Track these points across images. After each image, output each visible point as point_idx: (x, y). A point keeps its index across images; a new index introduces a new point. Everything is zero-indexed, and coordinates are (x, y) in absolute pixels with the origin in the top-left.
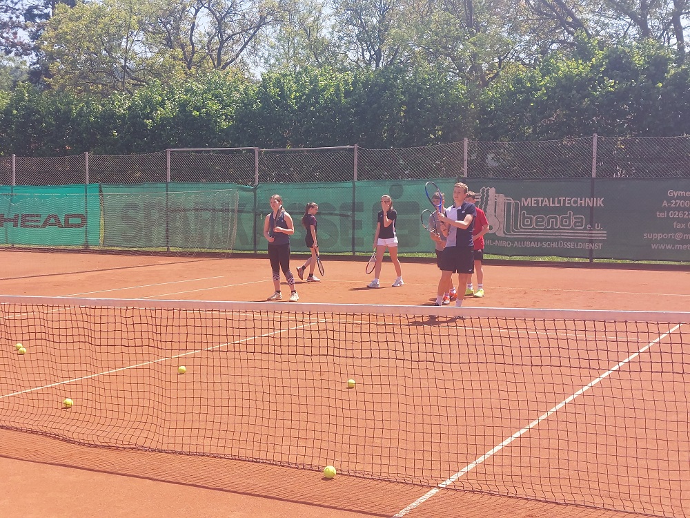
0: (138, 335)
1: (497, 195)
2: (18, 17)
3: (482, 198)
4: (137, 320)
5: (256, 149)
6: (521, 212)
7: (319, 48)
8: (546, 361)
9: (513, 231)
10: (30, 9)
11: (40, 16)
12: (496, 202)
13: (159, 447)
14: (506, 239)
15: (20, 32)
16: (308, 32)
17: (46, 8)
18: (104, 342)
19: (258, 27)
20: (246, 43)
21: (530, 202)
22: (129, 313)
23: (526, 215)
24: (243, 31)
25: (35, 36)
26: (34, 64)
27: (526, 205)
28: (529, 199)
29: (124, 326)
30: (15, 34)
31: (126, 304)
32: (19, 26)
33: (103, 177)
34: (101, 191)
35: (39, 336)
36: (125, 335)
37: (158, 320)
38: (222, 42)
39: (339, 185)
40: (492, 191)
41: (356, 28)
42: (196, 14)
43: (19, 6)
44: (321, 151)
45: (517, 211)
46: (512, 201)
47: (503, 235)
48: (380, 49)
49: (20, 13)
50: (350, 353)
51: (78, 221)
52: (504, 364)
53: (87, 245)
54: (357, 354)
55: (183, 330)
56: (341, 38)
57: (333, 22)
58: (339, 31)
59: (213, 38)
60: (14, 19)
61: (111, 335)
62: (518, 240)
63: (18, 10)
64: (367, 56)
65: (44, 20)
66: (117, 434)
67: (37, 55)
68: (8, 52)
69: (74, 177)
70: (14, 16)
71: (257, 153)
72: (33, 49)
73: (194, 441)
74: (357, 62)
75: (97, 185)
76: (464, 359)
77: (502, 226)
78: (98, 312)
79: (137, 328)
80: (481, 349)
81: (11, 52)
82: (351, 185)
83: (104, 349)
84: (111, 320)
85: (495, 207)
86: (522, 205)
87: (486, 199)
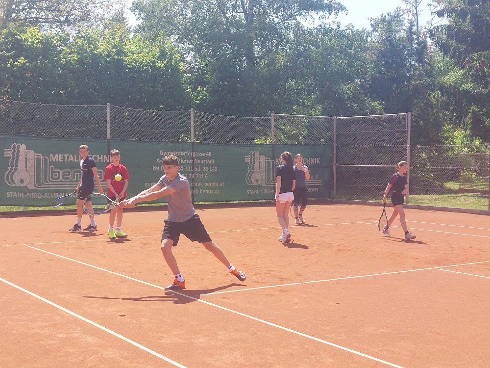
1: (27, 151)
3: (13, 154)
12: (26, 158)
14: (37, 192)
21: (58, 158)
23: (54, 170)
40: (23, 147)
45: (46, 165)
46: (42, 157)
47: (34, 188)
62: (48, 192)
77: (32, 179)
85: (26, 162)
86: (51, 160)
87: (16, 154)
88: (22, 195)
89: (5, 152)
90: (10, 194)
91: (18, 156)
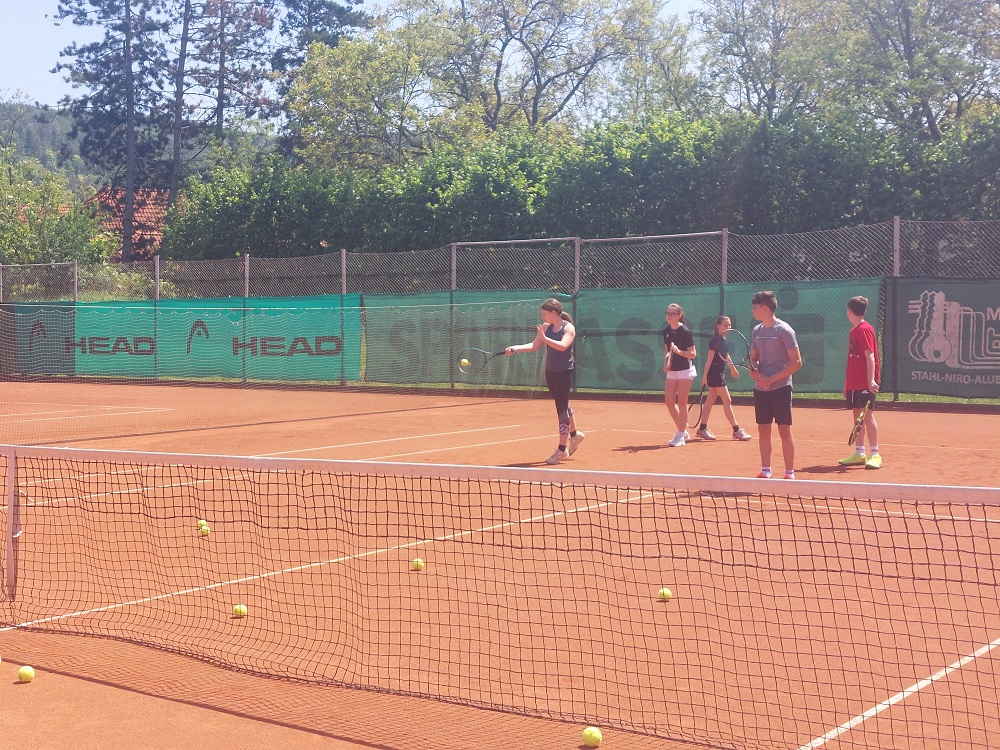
0: (320, 513)
1: (947, 303)
2: (263, 64)
3: (923, 309)
4: (318, 490)
5: (577, 240)
6: (986, 329)
7: (682, 91)
8: (937, 572)
9: (973, 358)
10: (279, 53)
11: (292, 62)
12: (945, 315)
13: (357, 681)
14: (963, 372)
15: (266, 84)
16: (665, 67)
17: (301, 50)
18: (273, 523)
19: (593, 63)
20: (576, 88)
22: (307, 481)
23: (994, 335)
24: (570, 70)
25: (283, 91)
26: (285, 128)
27: (994, 318)
29: (300, 499)
30: (259, 88)
31: (303, 466)
32: (264, 76)
33: (365, 284)
34: (362, 305)
35: (187, 512)
36: (302, 513)
37: (347, 491)
38: (539, 88)
39: (700, 290)
40: (939, 297)
41: (737, 58)
42: (502, 50)
43: (264, 49)
44: (675, 239)
45: (979, 327)
46: (972, 313)
47: (958, 366)
48: (774, 88)
49: (266, 59)
50: (625, 549)
51: (332, 346)
52: (869, 574)
53: (343, 380)
54: (637, 551)
55: (382, 507)
56: (714, 75)
57: (704, 52)
58: (712, 65)
59: (527, 83)
60: (258, 67)
61: (283, 512)
62: (982, 373)
63: (263, 54)
64: (755, 100)
65: (296, 68)
66: (298, 661)
67: (288, 116)
68: (250, 114)
69: (327, 284)
70: (257, 63)
71: (577, 245)
72: (283, 108)
73: (405, 676)
74: (739, 109)
75: (356, 295)
76: (805, 563)
77: (955, 350)
78: (264, 478)
79: (319, 502)
80: (830, 550)
81: (253, 113)
82: (716, 289)
83: (273, 533)
84: (283, 490)
85: (945, 322)
86: (988, 318)
87: (929, 310)
88: (936, 377)
89: (910, 307)
90: (917, 374)
91: (931, 311)
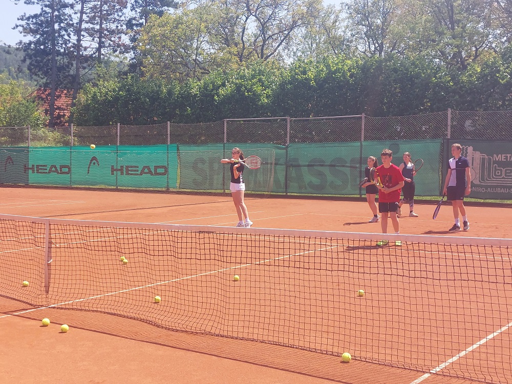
1: (474, 152)
6: (493, 165)
9: (487, 179)
12: (473, 158)
14: (481, 186)
21: (501, 157)
23: (497, 168)
27: (497, 160)
28: (500, 156)
40: (470, 149)
45: (490, 164)
46: (486, 157)
47: (479, 183)
62: (491, 187)
77: (478, 176)
85: (472, 162)
86: (494, 160)
87: (465, 156)
